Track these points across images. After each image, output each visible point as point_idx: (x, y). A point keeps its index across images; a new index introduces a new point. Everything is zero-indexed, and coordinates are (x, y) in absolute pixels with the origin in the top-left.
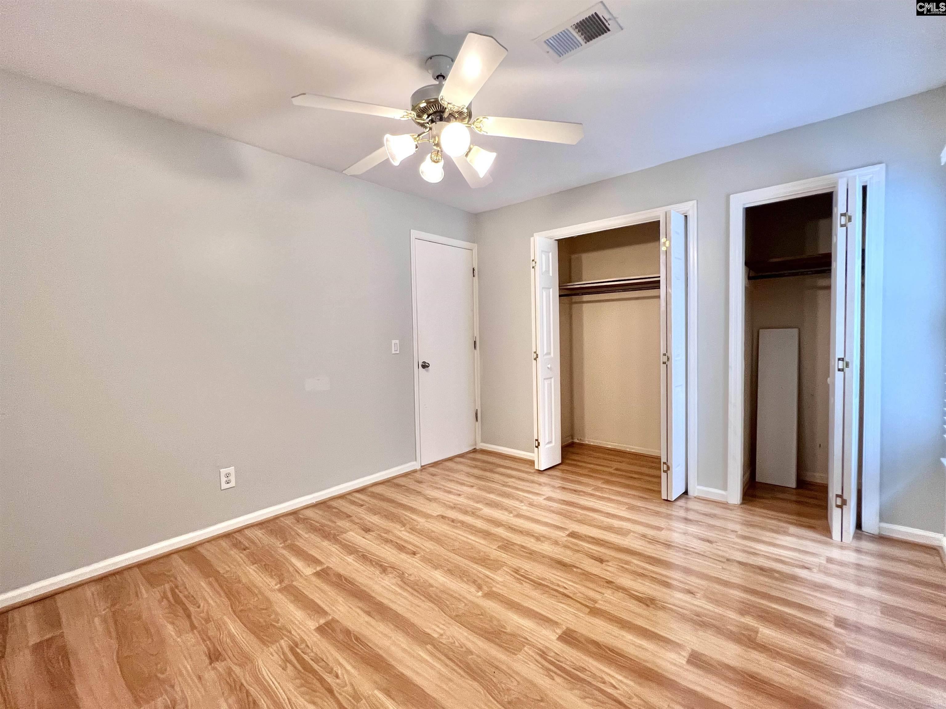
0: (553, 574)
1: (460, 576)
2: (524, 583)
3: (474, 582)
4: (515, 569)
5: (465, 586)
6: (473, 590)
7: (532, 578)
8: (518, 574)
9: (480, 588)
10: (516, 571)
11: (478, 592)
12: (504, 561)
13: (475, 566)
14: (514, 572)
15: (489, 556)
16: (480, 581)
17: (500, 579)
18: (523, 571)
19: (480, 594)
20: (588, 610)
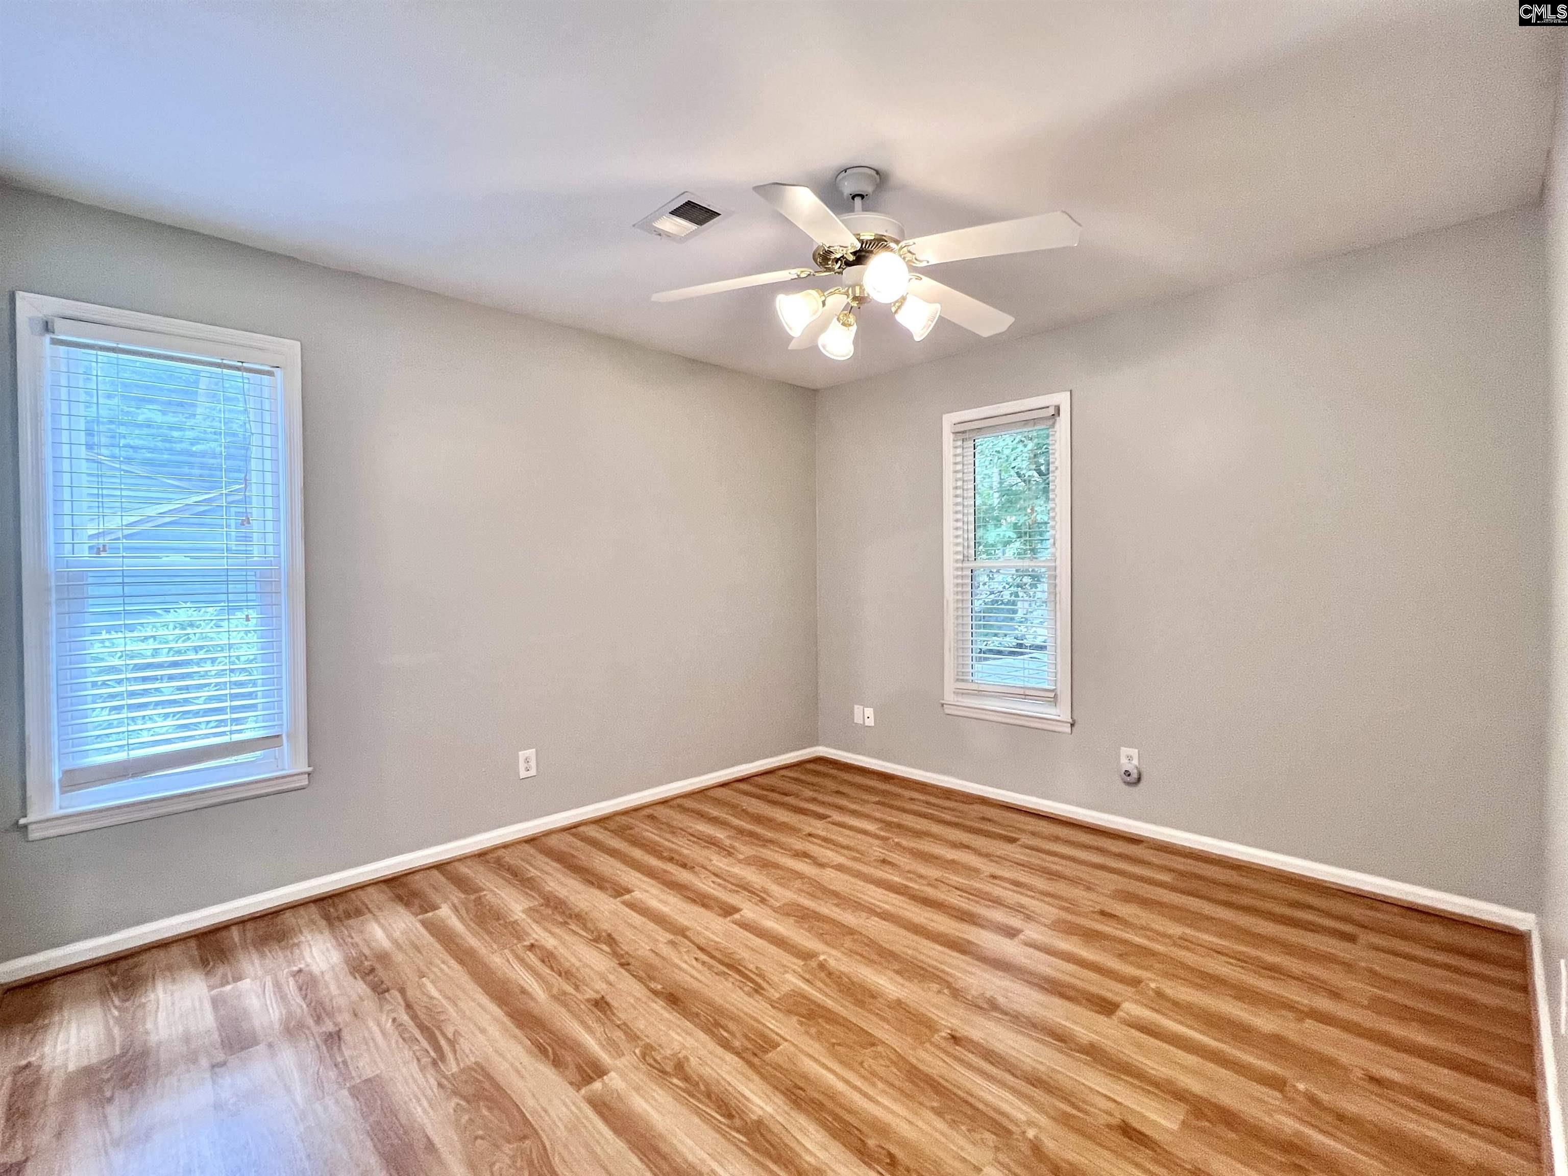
0: (700, 982)
1: (854, 986)
2: (754, 970)
3: (830, 974)
4: (761, 995)
5: (843, 968)
6: (832, 963)
7: (737, 977)
8: (756, 983)
9: (822, 966)
10: (758, 990)
11: (825, 960)
12: (774, 1011)
13: (829, 1003)
14: (763, 989)
15: (801, 1023)
16: (823, 975)
17: (789, 976)
18: (746, 989)
19: (822, 958)
20: (688, 933)
